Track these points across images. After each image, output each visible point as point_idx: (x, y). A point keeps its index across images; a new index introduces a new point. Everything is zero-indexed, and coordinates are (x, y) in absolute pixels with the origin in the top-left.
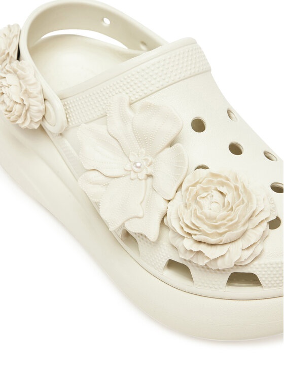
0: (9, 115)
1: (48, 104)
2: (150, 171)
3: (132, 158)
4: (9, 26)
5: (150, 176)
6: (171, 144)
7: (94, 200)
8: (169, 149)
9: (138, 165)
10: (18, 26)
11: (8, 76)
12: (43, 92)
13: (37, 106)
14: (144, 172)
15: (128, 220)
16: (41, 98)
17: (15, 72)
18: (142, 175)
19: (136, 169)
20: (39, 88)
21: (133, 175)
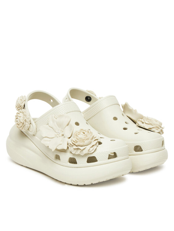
0: (18, 125)
1: (31, 125)
2: (63, 133)
3: (57, 132)
4: (22, 96)
5: (63, 135)
6: (68, 125)
7: (47, 145)
8: (67, 127)
9: (59, 132)
10: (25, 96)
11: (20, 113)
12: (30, 121)
13: (27, 125)
14: (61, 134)
15: (57, 146)
16: (29, 123)
17: (23, 113)
18: (61, 135)
19: (59, 134)
20: (30, 120)
21: (58, 136)
